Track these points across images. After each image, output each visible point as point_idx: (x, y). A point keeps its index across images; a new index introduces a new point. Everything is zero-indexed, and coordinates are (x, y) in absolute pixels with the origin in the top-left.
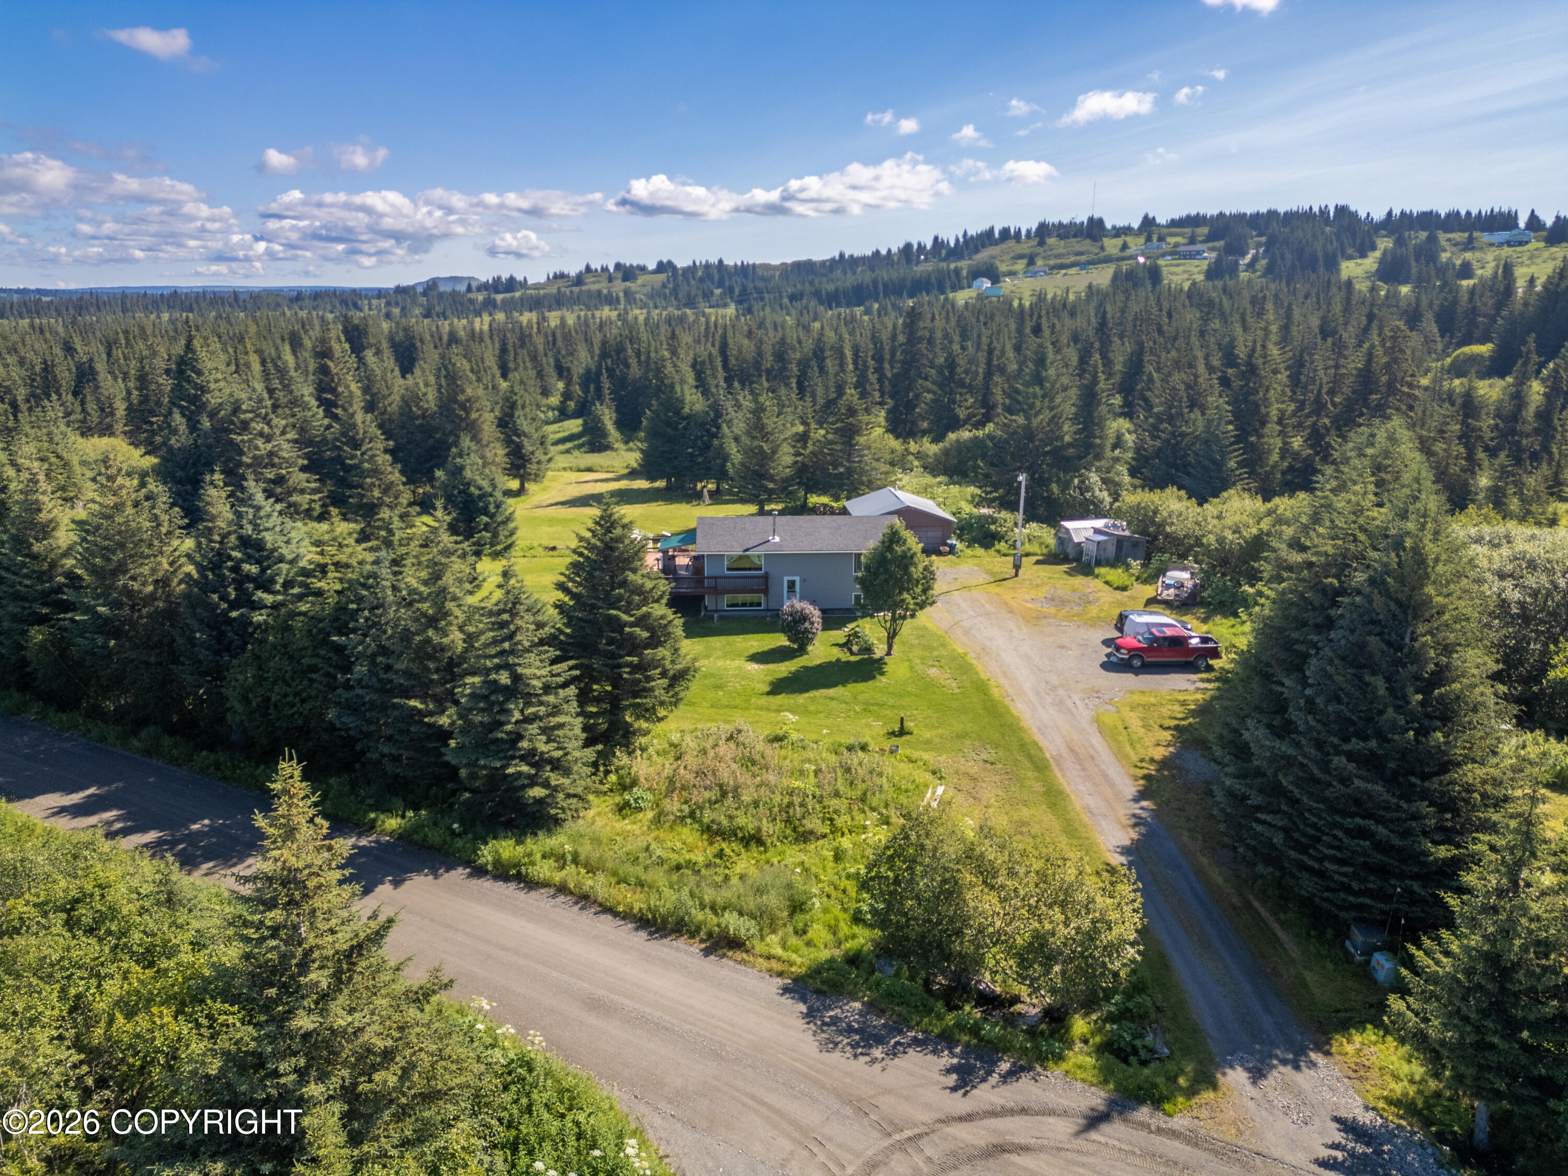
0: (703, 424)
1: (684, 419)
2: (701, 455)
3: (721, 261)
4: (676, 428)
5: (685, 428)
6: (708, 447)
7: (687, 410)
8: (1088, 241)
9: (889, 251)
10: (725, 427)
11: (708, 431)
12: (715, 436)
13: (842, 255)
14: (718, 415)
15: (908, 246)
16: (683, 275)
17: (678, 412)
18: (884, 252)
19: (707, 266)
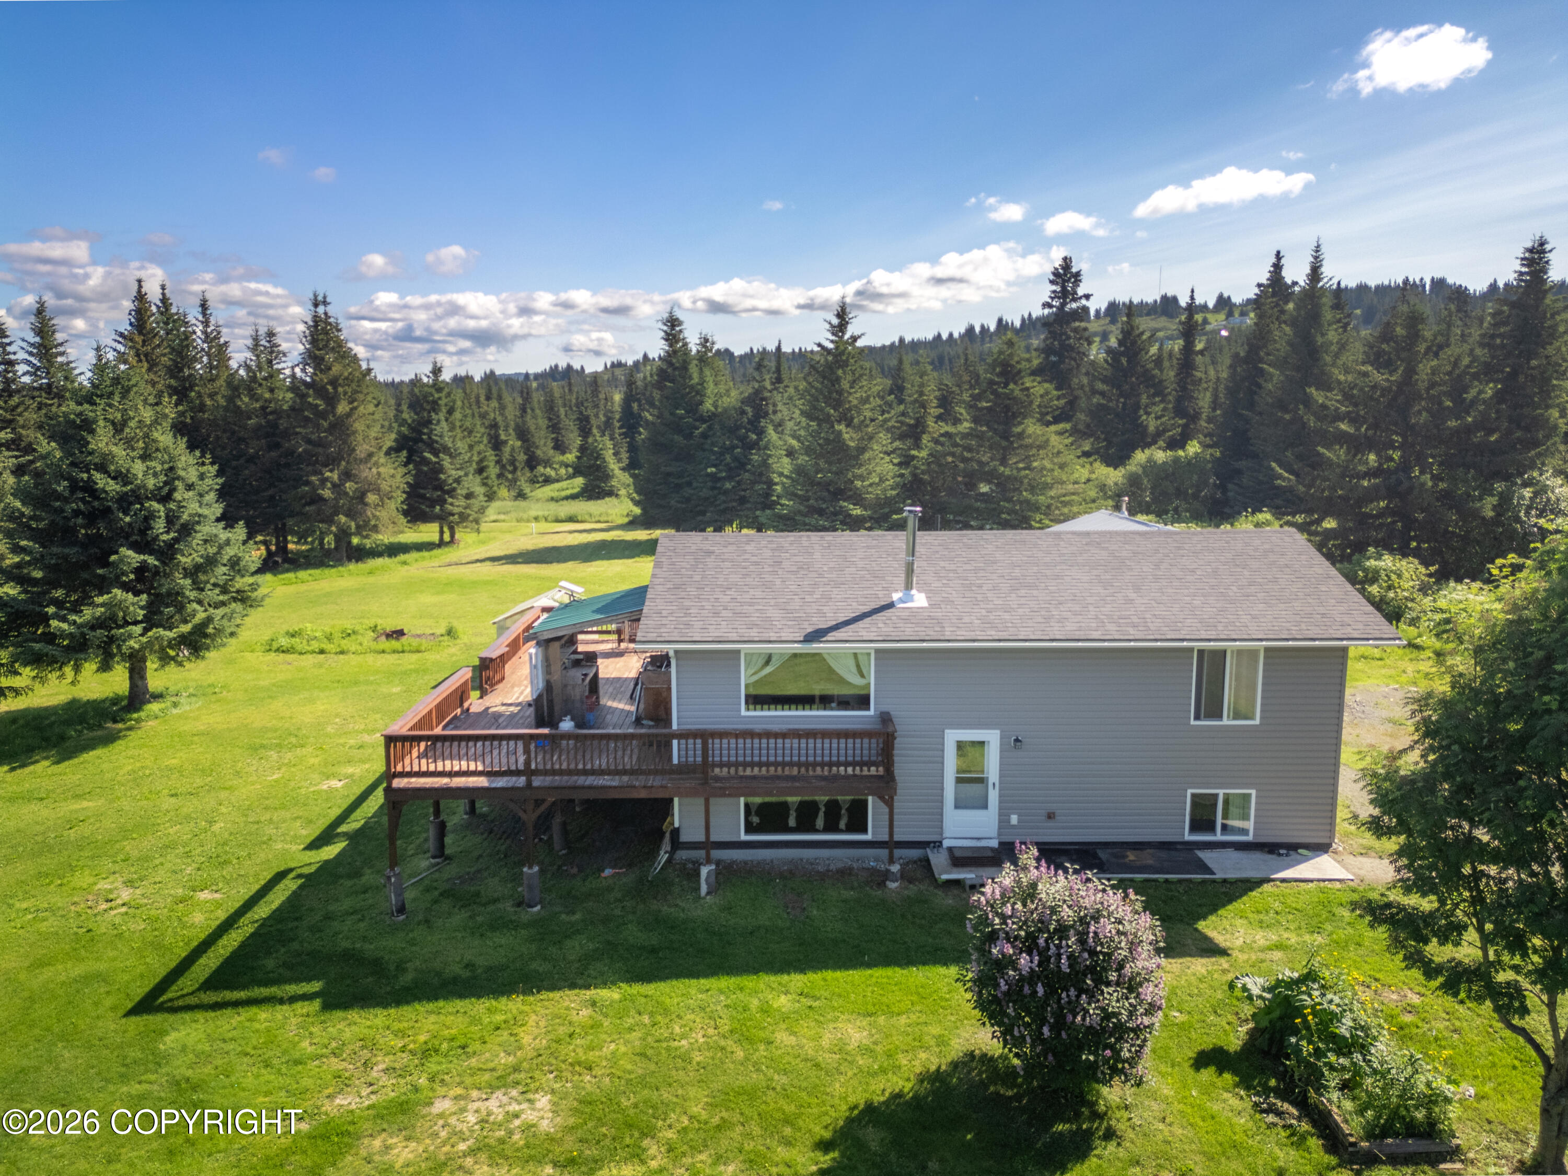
0: (733, 430)
1: (702, 420)
2: (729, 478)
3: (779, 348)
4: (690, 436)
5: (704, 436)
6: (742, 464)
7: (708, 405)
8: (1163, 318)
9: (951, 335)
10: (770, 430)
11: (743, 439)
12: (755, 445)
13: (902, 340)
14: (760, 413)
15: (970, 330)
16: (740, 362)
17: (693, 409)
18: (945, 336)
19: (764, 353)
